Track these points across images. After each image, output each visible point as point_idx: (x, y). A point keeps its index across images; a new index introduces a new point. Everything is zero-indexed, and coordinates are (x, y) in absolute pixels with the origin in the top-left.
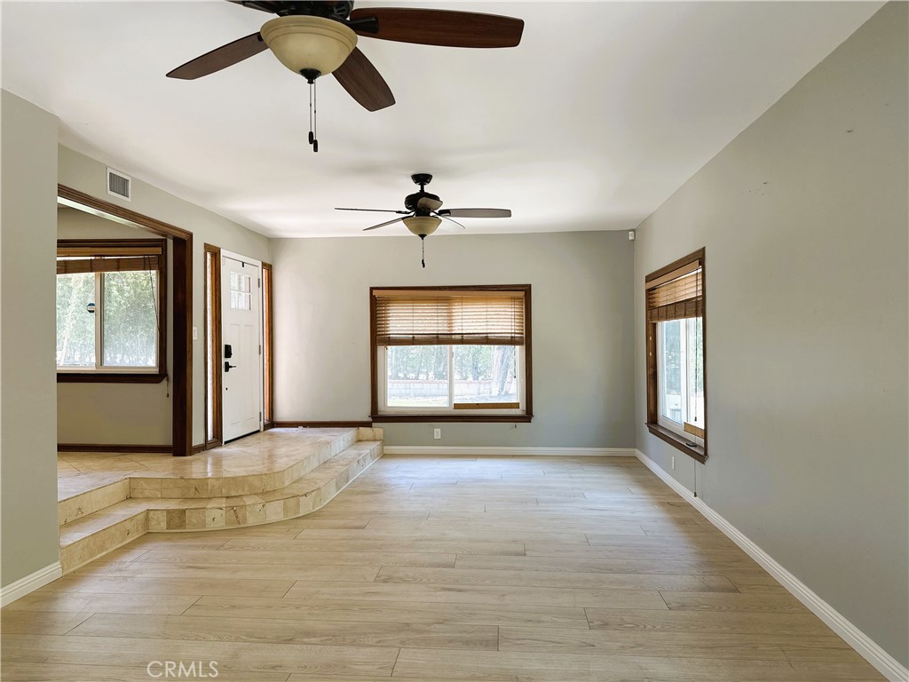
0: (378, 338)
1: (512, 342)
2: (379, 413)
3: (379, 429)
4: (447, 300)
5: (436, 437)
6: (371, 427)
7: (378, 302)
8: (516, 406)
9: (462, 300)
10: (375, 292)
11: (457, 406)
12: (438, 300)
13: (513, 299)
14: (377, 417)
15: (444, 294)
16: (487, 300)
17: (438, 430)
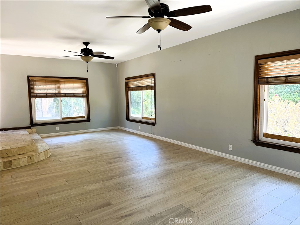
0: (32, 95)
1: (82, 96)
2: (33, 123)
3: (34, 129)
4: (59, 82)
5: (57, 130)
6: (31, 128)
7: (31, 81)
8: (84, 117)
9: (64, 82)
10: (30, 78)
11: (64, 118)
12: (55, 82)
13: (82, 82)
14: (33, 124)
15: (58, 80)
16: (73, 82)
17: (57, 127)
